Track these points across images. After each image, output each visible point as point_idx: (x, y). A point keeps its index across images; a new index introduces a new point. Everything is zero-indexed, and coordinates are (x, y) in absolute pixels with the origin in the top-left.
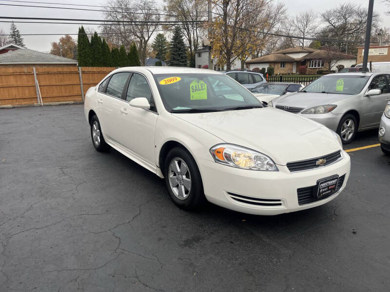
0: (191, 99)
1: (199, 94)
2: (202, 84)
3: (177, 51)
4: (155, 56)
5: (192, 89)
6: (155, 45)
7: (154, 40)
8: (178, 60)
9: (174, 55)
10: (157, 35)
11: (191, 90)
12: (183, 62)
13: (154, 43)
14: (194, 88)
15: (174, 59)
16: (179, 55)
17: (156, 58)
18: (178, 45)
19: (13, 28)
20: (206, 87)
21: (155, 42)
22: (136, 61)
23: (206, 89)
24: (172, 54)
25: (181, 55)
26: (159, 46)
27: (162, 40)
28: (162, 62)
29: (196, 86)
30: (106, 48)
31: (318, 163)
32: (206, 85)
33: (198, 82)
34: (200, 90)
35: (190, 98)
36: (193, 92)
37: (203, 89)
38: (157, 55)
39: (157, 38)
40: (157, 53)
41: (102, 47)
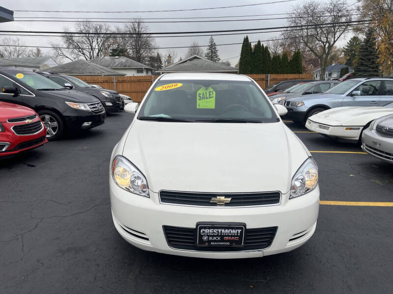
0: (198, 107)
1: (206, 102)
2: (210, 92)
3: (367, 55)
4: (346, 62)
5: (199, 96)
6: (347, 49)
7: (347, 44)
8: (367, 66)
9: (363, 60)
10: (351, 39)
11: (198, 98)
12: (373, 68)
13: (346, 48)
14: (201, 96)
15: (362, 65)
16: (369, 60)
17: (346, 64)
18: (369, 49)
19: (212, 41)
20: (214, 95)
21: (348, 46)
22: (297, 67)
23: (214, 97)
24: (361, 59)
25: (372, 60)
26: (351, 51)
27: (356, 44)
28: (349, 67)
29: (203, 93)
30: (267, 55)
31: (213, 200)
32: (214, 93)
33: (206, 89)
34: (207, 98)
35: (196, 106)
36: (200, 100)
37: (210, 97)
38: (348, 60)
39: (350, 41)
40: (348, 58)
41: (263, 55)
